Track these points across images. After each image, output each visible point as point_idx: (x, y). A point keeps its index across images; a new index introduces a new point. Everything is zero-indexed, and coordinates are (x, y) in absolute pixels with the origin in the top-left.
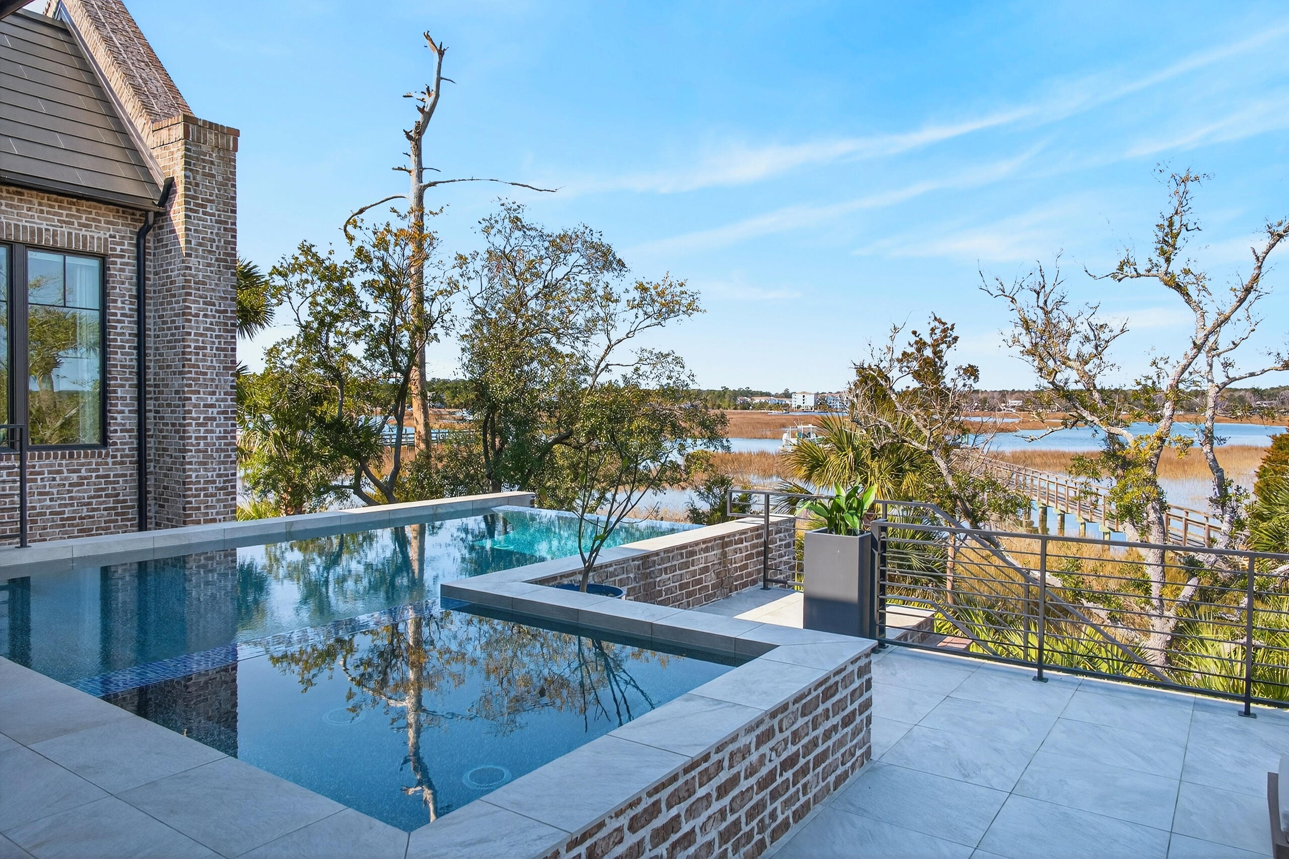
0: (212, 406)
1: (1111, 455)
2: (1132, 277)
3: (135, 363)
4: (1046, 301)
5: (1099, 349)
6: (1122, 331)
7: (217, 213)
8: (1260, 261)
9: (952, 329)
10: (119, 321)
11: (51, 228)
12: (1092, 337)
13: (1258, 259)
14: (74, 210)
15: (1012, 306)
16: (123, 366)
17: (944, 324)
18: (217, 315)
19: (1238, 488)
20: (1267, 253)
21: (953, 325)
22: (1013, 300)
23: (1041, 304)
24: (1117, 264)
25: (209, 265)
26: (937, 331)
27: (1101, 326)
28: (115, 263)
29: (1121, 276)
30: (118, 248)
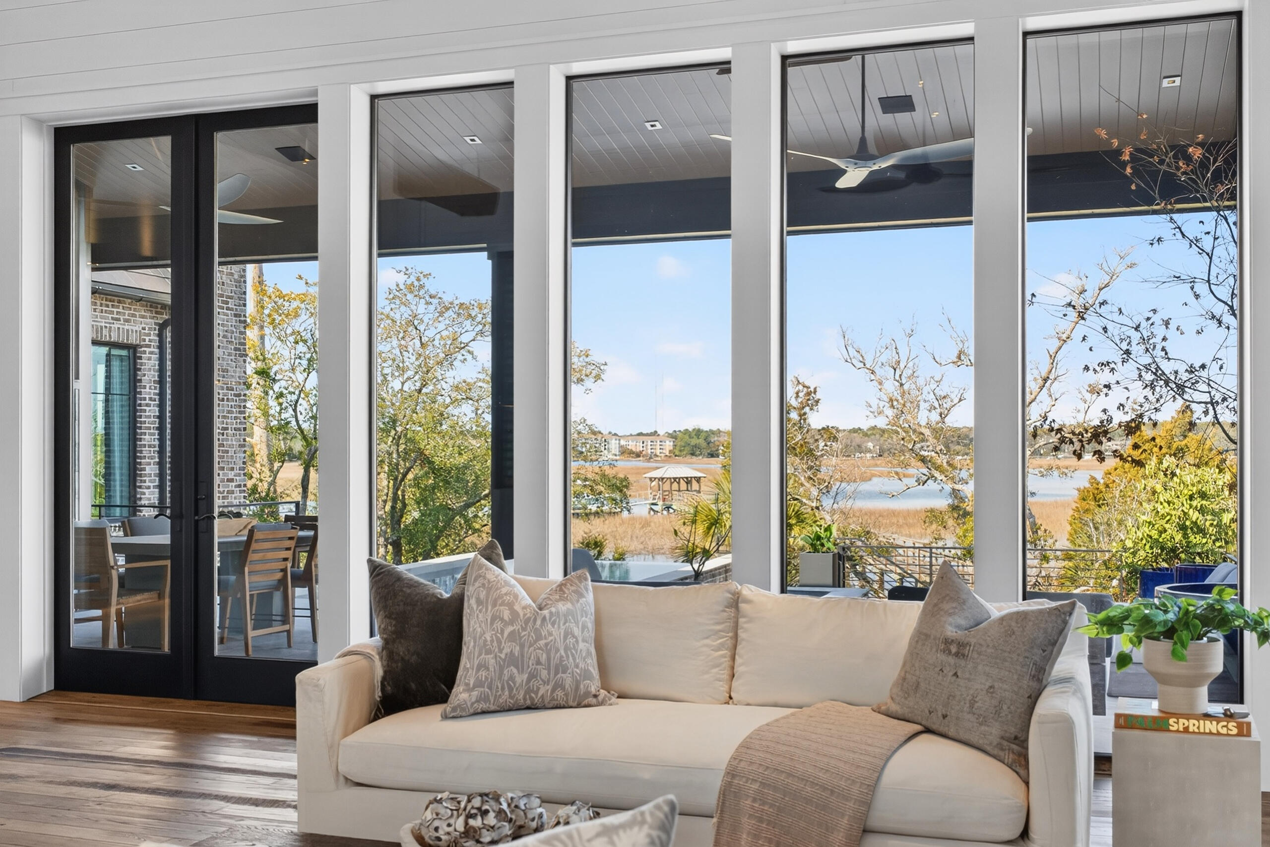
0: (231, 480)
1: (954, 508)
2: (967, 366)
3: (157, 443)
4: (900, 376)
5: (943, 416)
6: (960, 400)
7: (235, 307)
8: (1053, 358)
9: (815, 392)
10: (147, 405)
11: (108, 325)
12: (937, 406)
13: (1051, 356)
14: (121, 307)
15: (873, 377)
16: (150, 446)
17: (808, 388)
18: (235, 398)
19: (1045, 531)
20: (1057, 353)
21: (815, 389)
22: (873, 372)
23: (897, 378)
24: (956, 353)
25: (230, 354)
26: (801, 394)
27: (944, 397)
28: (145, 352)
29: (959, 363)
30: (147, 338)
